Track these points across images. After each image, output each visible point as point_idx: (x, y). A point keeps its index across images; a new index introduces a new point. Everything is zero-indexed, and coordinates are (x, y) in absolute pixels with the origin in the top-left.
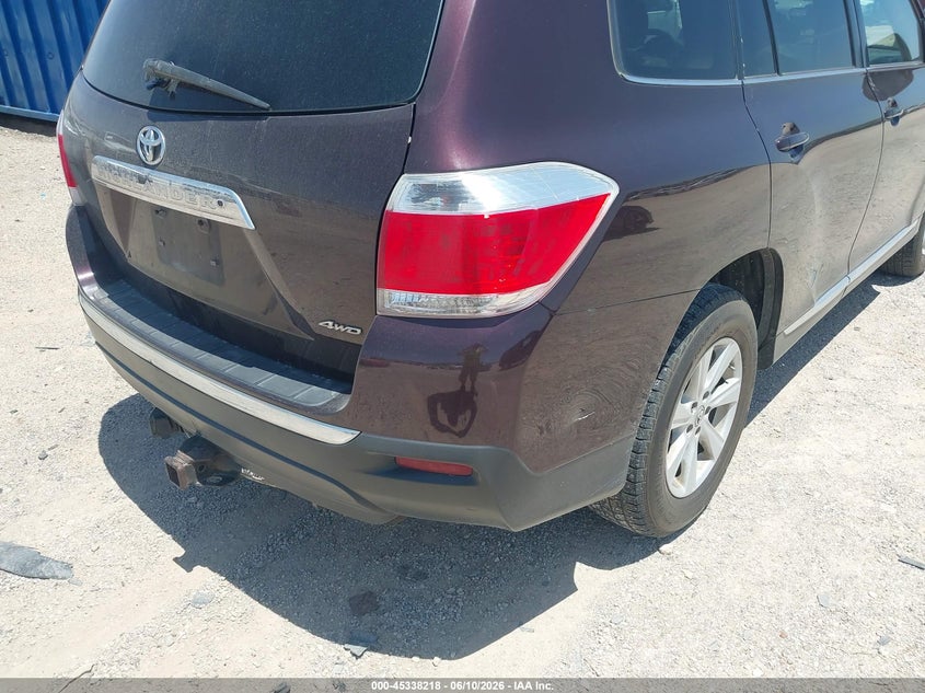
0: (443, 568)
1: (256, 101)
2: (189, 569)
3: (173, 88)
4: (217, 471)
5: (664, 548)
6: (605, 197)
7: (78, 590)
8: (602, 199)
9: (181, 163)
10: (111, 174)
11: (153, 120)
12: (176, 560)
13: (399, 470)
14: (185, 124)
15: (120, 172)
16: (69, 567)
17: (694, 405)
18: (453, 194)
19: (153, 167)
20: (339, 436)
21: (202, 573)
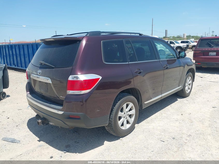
0: (82, 142)
1: (53, 66)
2: (40, 142)
3: (43, 65)
4: (45, 123)
5: (121, 139)
6: (99, 78)
7: (21, 144)
8: (99, 79)
9: (43, 75)
10: (34, 76)
11: (40, 69)
12: (38, 140)
13: (70, 118)
14: (44, 69)
15: (35, 77)
16: (20, 141)
17: (125, 113)
18: (77, 78)
19: (39, 75)
20: (61, 113)
21: (42, 142)
